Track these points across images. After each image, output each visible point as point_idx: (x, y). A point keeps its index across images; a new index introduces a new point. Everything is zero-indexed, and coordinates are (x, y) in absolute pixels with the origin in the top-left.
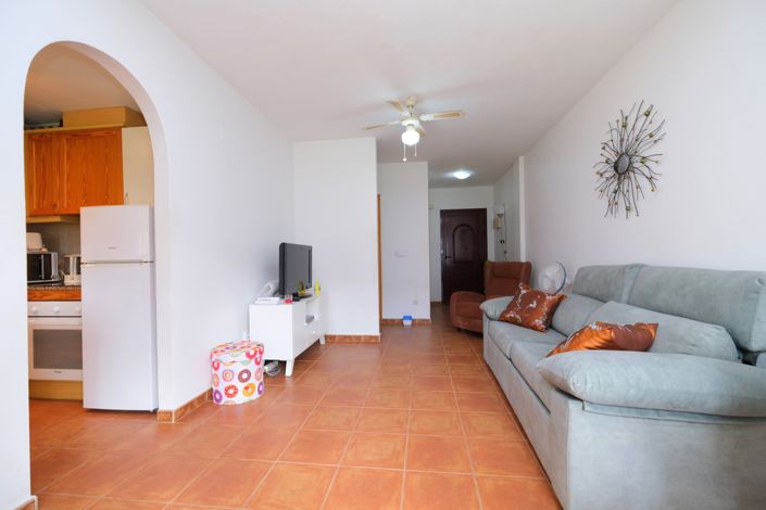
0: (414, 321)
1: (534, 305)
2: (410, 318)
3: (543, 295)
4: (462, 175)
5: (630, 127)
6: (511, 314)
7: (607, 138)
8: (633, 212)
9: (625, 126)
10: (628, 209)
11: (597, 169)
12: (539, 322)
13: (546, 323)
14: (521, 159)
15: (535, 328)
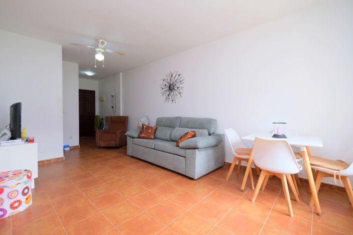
0: (70, 147)
1: (150, 131)
2: (68, 146)
3: (152, 127)
4: (90, 74)
5: (173, 77)
6: (143, 135)
7: (165, 78)
8: (174, 102)
9: (172, 76)
10: (173, 101)
11: (161, 86)
12: (152, 136)
13: (154, 136)
14: (121, 74)
15: (151, 139)
